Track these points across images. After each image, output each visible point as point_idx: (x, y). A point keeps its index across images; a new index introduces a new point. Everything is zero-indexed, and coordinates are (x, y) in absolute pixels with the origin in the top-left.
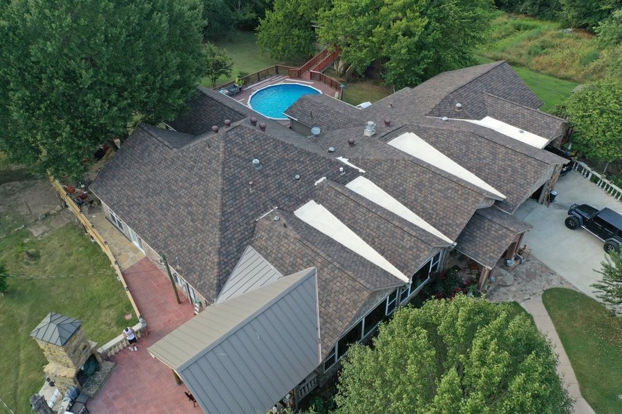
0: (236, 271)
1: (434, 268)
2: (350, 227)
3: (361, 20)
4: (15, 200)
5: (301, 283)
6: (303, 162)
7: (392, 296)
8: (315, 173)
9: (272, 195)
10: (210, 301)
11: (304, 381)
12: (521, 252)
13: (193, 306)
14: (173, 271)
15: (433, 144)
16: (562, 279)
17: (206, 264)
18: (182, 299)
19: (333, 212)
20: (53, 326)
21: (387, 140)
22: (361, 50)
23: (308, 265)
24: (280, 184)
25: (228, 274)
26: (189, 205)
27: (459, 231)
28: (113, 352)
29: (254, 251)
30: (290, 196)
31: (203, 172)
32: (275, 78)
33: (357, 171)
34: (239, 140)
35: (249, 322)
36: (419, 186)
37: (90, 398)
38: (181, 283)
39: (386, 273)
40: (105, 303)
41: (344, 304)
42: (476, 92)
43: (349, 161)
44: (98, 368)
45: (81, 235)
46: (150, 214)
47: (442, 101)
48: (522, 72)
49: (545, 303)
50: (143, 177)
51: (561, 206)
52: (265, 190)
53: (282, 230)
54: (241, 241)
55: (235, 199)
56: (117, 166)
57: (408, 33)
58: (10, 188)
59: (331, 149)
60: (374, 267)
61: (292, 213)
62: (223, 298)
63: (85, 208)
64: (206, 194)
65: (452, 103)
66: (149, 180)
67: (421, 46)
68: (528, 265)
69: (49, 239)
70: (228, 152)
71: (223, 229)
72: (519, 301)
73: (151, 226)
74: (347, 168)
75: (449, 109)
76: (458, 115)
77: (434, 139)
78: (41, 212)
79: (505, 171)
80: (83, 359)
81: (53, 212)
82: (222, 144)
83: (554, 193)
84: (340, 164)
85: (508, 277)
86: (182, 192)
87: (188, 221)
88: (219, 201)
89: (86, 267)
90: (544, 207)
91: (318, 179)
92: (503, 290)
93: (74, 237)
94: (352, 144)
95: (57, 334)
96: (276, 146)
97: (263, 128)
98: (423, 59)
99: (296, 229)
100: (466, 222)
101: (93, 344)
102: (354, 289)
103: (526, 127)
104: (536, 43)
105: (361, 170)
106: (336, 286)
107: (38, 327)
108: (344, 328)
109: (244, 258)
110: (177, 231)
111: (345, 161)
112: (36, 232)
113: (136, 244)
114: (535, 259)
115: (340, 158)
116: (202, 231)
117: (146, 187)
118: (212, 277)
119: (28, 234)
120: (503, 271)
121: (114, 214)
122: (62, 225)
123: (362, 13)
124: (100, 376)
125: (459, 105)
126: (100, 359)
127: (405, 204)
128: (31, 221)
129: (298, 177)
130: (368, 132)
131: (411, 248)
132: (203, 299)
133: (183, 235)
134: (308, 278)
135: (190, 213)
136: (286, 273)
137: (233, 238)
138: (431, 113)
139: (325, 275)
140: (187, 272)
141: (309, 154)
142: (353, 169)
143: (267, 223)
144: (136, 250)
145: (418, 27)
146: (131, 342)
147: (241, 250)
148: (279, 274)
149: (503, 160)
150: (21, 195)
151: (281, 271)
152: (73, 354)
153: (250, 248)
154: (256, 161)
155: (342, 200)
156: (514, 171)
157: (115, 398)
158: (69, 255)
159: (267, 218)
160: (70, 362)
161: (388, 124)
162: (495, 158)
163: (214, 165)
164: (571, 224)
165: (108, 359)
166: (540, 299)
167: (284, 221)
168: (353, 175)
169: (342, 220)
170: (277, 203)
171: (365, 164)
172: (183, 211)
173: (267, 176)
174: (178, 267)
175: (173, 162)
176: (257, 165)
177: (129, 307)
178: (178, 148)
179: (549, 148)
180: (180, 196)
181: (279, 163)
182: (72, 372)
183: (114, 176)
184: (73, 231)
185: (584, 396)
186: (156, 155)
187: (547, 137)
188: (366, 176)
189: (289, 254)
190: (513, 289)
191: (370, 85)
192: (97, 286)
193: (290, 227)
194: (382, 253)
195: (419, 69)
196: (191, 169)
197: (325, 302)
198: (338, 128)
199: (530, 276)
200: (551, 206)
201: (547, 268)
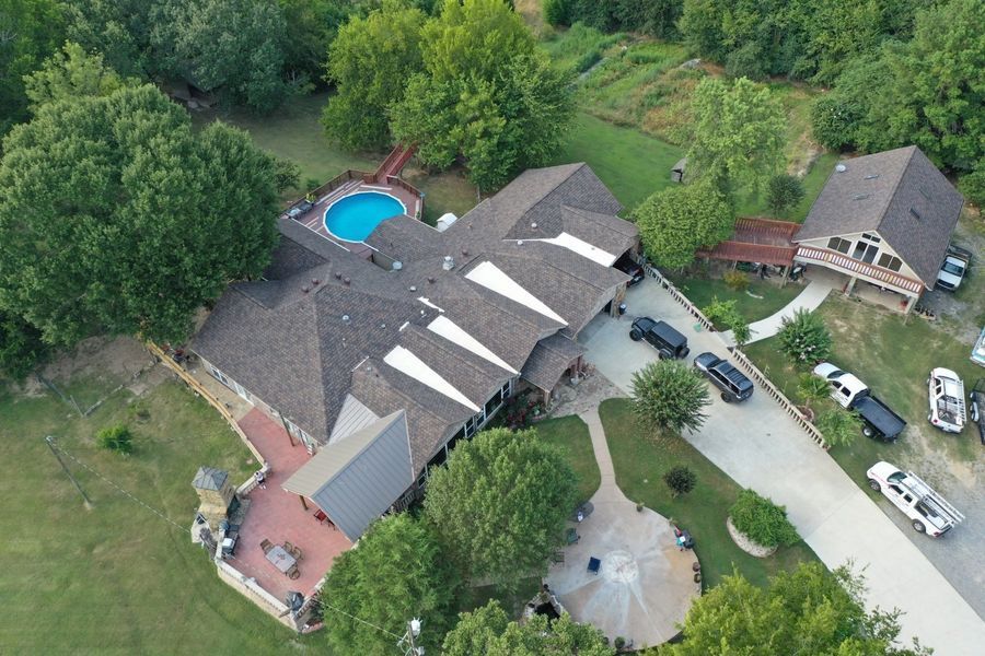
0: (342, 416)
1: (505, 395)
2: (432, 367)
3: (437, 119)
4: (101, 358)
5: (394, 423)
6: (387, 311)
7: (469, 423)
8: (399, 319)
9: (364, 346)
10: (323, 443)
11: (403, 495)
12: (584, 369)
13: (306, 448)
14: (286, 420)
15: (507, 273)
16: (618, 389)
17: (315, 414)
18: (294, 442)
19: (417, 355)
20: (208, 477)
21: (465, 273)
22: (440, 151)
23: (398, 408)
24: (369, 335)
25: (335, 420)
26: (291, 363)
27: (523, 363)
28: (246, 492)
29: (353, 399)
30: (378, 345)
31: (301, 332)
32: (349, 185)
33: (437, 310)
34: (328, 299)
35: (358, 459)
36: (490, 324)
37: (238, 528)
38: (293, 429)
39: (461, 406)
40: (225, 452)
41: (428, 436)
42: (552, 207)
43: (430, 301)
44: (239, 506)
45: (183, 390)
46: (257, 372)
47: (519, 221)
48: (631, 134)
49: (600, 413)
50: (243, 337)
51: (630, 317)
52: (357, 342)
53: (376, 379)
54: (341, 391)
55: (331, 355)
56: (215, 327)
57: (486, 134)
58: (89, 345)
59: (413, 288)
60: (452, 402)
61: (382, 360)
62: (333, 440)
63: (184, 364)
64: (307, 352)
65: (528, 223)
66: (249, 340)
67: (502, 145)
68: (591, 380)
69: (153, 396)
70: (321, 312)
71: (326, 383)
72: (578, 413)
73: (260, 383)
74: (428, 310)
75: (525, 230)
76: (534, 235)
77: (508, 268)
78: (135, 368)
79: (569, 299)
80: (230, 499)
81: (146, 368)
82: (314, 306)
83: (623, 306)
84: (421, 305)
85: (572, 393)
86: (284, 351)
87: (293, 377)
88: (318, 358)
89: (197, 422)
90: (615, 320)
91: (401, 325)
92: (567, 405)
93: (176, 392)
94: (432, 282)
95: (212, 482)
96: (361, 300)
97: (348, 283)
98: (506, 158)
99: (387, 378)
100: (528, 355)
101: (235, 487)
102: (434, 425)
103: (598, 244)
104: (652, 88)
105: (441, 310)
106: (421, 423)
107: (196, 478)
108: (430, 453)
109: (346, 405)
110: (284, 387)
111: (425, 301)
112: (138, 390)
113: (244, 396)
114: (598, 372)
115: (422, 299)
116: (308, 386)
117: (248, 348)
118: (322, 423)
119: (130, 394)
120: (567, 388)
121: (218, 371)
122: (160, 382)
123: (437, 111)
124: (241, 511)
125: (534, 225)
126: (238, 498)
127: (480, 341)
128: (128, 380)
129: (384, 326)
130: (446, 267)
131: (481, 384)
132: (315, 442)
133: (292, 391)
134: (399, 419)
135: (294, 370)
136: (382, 416)
137: (334, 389)
138: (508, 236)
139: (413, 415)
140: (300, 421)
141: (392, 302)
142: (433, 309)
143: (361, 373)
144: (244, 402)
145: (496, 126)
146: (260, 482)
147: (342, 399)
148: (376, 417)
149: (567, 288)
150: (105, 352)
151: (378, 414)
152: (224, 494)
153: (349, 396)
154: (345, 317)
155: (423, 344)
156: (576, 298)
157: (257, 525)
158: (178, 411)
159: (361, 369)
160: (222, 502)
161: (466, 254)
162: (560, 287)
163: (310, 325)
164: (634, 336)
165: (244, 498)
166: (597, 409)
167: (376, 371)
168: (433, 315)
169: (425, 361)
170: (368, 353)
171: (444, 303)
172: (288, 369)
173: (358, 329)
174: (291, 418)
175: (270, 322)
176: (348, 321)
177: (249, 453)
178: (272, 308)
179: (617, 265)
180: (283, 355)
181: (365, 315)
182: (224, 510)
183: (213, 336)
184: (173, 387)
185: (617, 483)
186: (252, 316)
187: (615, 254)
188: (445, 315)
189: (383, 399)
190: (576, 403)
191: (455, 178)
192: (213, 438)
193: (381, 377)
194: (459, 389)
195: (503, 169)
196: (289, 329)
197: (414, 436)
198: (419, 259)
199: (592, 389)
200: (622, 318)
201: (607, 381)
